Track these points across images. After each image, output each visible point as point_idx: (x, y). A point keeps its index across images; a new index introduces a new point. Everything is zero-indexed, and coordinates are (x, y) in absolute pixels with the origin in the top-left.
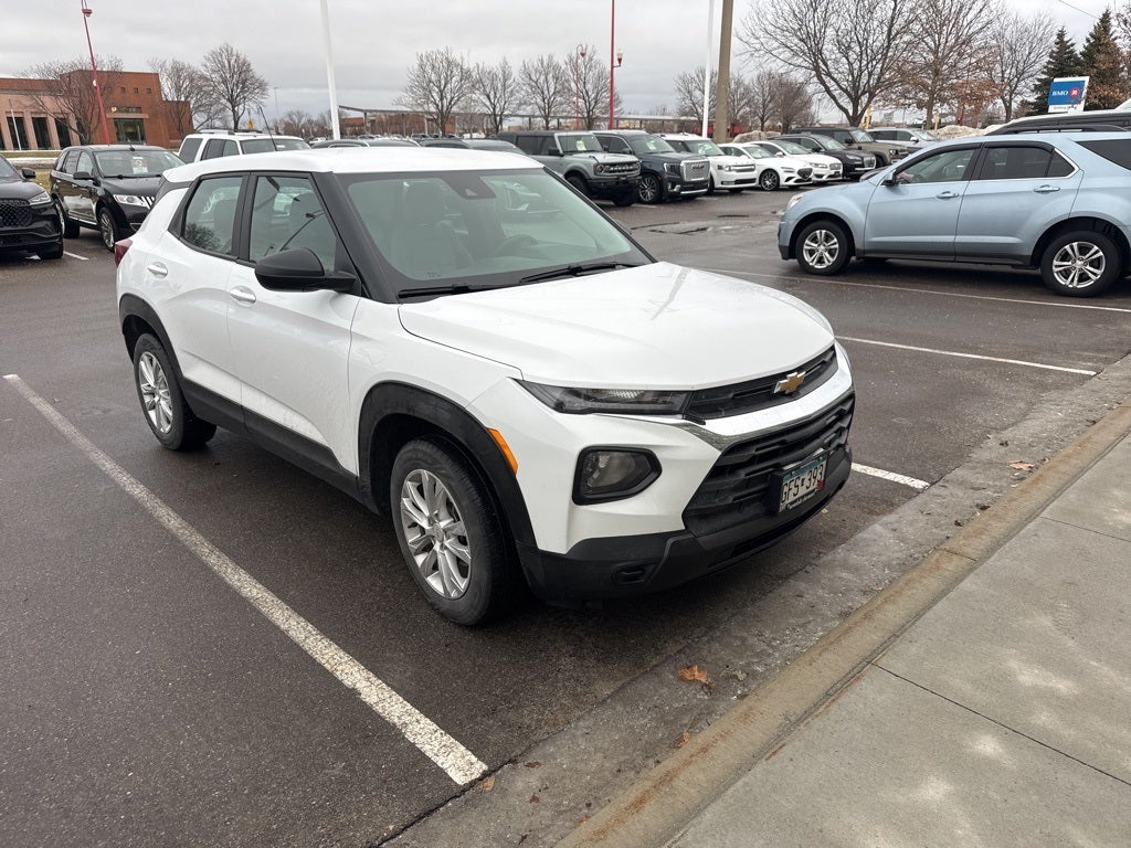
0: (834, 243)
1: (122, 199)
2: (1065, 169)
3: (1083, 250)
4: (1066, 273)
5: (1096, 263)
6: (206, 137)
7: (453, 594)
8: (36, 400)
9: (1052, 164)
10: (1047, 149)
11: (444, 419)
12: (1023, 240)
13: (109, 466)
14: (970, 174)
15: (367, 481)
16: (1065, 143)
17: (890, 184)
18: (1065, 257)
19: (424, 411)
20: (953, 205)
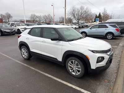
0: (85, 35)
1: (2, 30)
2: (108, 27)
3: (110, 35)
4: (108, 37)
5: (111, 36)
6: (11, 23)
7: (77, 74)
8: (3, 54)
9: (106, 27)
10: (106, 25)
11: (78, 54)
12: (104, 34)
13: (19, 62)
14: (98, 28)
15: (63, 62)
16: (107, 25)
17: (90, 29)
18: (108, 36)
19: (75, 53)
20: (97, 31)
